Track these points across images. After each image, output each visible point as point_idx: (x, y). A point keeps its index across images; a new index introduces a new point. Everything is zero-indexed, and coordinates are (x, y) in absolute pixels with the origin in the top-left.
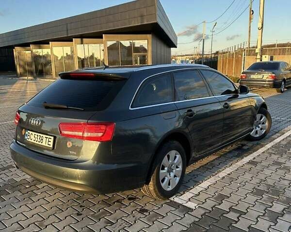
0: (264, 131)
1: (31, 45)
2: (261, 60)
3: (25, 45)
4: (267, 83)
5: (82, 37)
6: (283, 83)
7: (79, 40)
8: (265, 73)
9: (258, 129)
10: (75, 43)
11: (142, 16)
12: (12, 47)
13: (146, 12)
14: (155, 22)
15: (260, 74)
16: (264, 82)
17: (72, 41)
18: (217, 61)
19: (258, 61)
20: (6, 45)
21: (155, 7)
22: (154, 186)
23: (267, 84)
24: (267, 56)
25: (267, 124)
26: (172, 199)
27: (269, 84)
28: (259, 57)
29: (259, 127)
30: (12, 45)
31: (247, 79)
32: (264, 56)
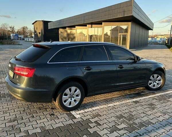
0: (160, 85)
1: (67, 28)
3: (64, 28)
5: (92, 24)
7: (90, 25)
9: (155, 83)
10: (88, 27)
11: (124, 12)
12: (58, 29)
13: (127, 9)
14: (131, 15)
17: (86, 26)
20: (55, 27)
21: (132, 7)
22: (58, 103)
25: (162, 81)
26: (71, 112)
29: (156, 83)
30: (58, 28)
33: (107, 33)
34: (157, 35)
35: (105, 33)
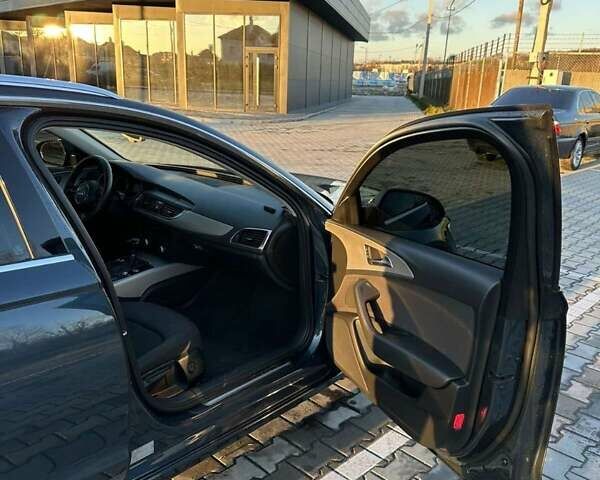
2: (541, 83)
6: (579, 145)
18: (451, 78)
19: (534, 83)
24: (555, 72)
28: (535, 72)
32: (547, 73)
34: (378, 63)
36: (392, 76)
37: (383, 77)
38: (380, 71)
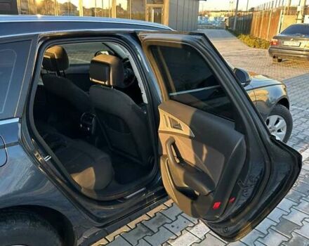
2: (303, 22)
4: (304, 53)
8: (303, 40)
15: (297, 40)
16: (301, 52)
18: (252, 20)
19: (299, 22)
23: (304, 55)
27: (306, 55)
28: (300, 16)
31: (278, 47)
32: (306, 17)
33: (120, 5)
34: (208, 12)
35: (118, 4)
36: (216, 18)
37: (211, 19)
38: (209, 16)
